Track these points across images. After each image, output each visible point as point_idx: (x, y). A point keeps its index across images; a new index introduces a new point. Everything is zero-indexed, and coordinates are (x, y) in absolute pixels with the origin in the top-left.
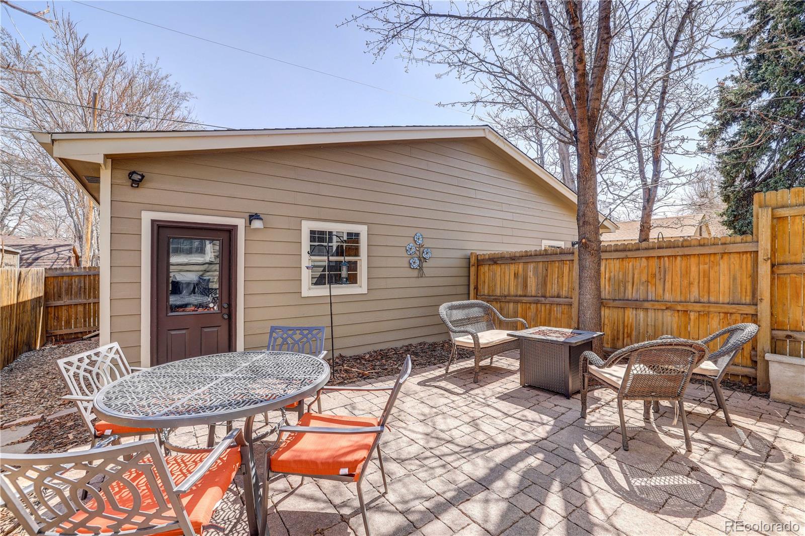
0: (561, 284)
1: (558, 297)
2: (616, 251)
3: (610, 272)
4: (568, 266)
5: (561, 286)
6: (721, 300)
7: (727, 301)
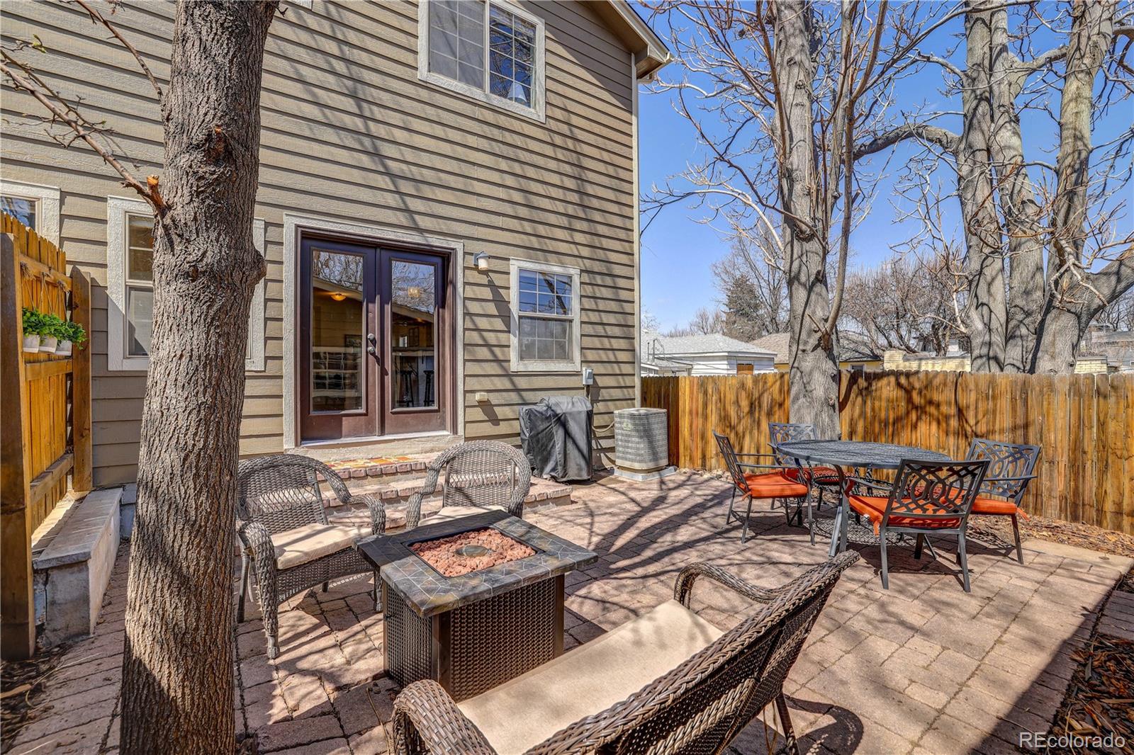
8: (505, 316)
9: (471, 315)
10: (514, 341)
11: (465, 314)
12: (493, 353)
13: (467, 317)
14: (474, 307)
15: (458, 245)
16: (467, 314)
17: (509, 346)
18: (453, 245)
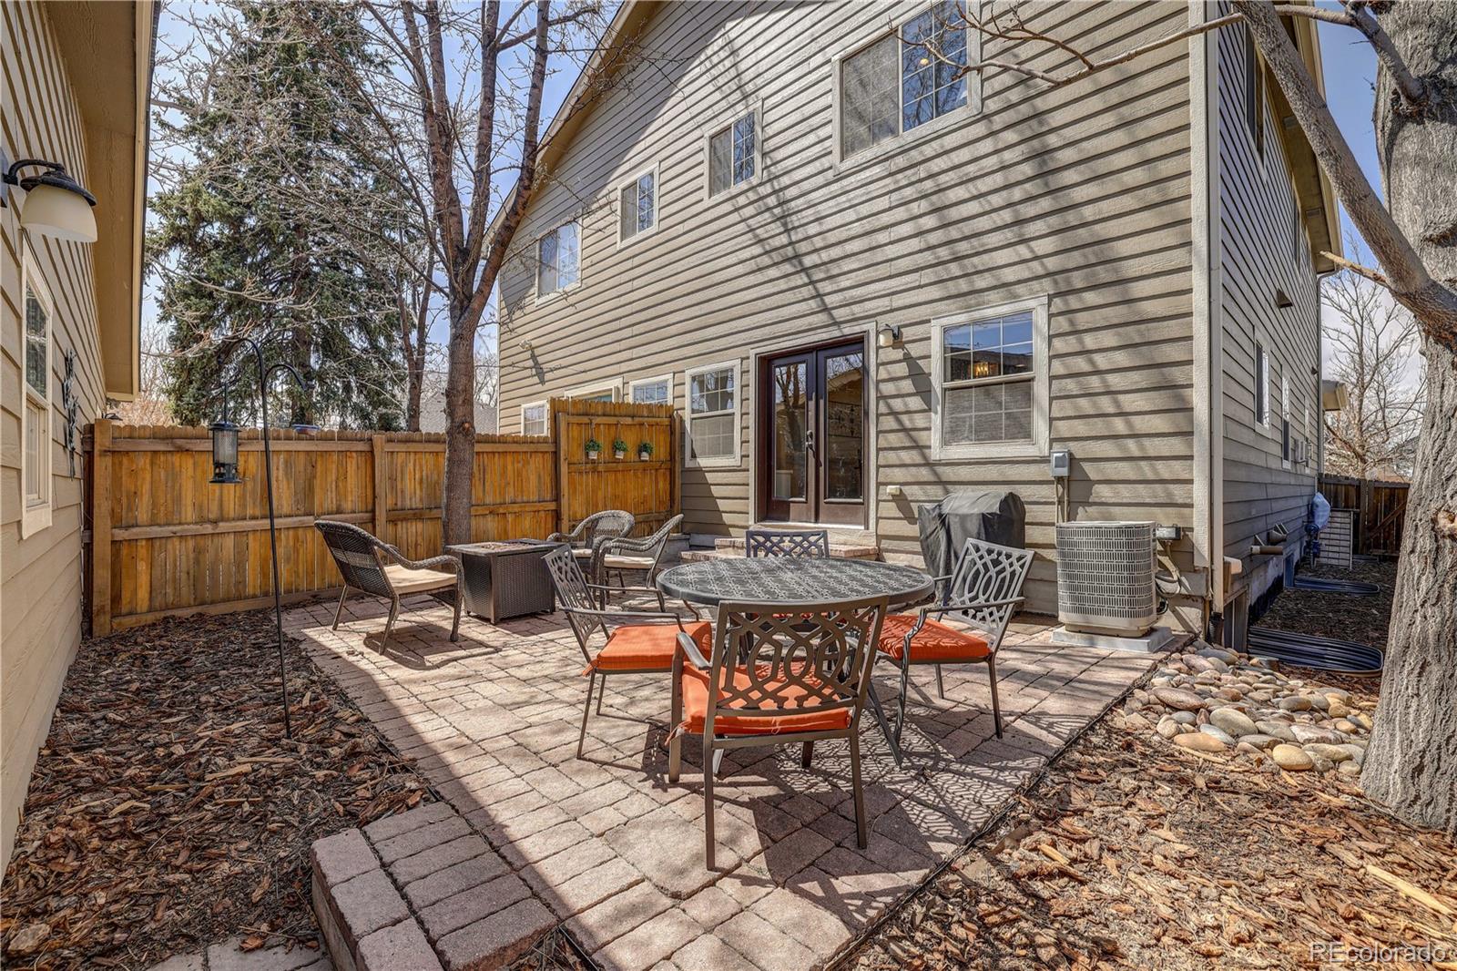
0: (342, 491)
1: (339, 511)
2: (428, 441)
3: (422, 471)
4: (354, 462)
5: (341, 494)
6: (531, 499)
7: (536, 499)
8: (924, 391)
9: (885, 398)
10: (936, 419)
11: (878, 399)
12: (899, 422)
13: (881, 403)
14: (888, 388)
15: (869, 326)
16: (881, 397)
17: (929, 429)
18: (865, 327)
